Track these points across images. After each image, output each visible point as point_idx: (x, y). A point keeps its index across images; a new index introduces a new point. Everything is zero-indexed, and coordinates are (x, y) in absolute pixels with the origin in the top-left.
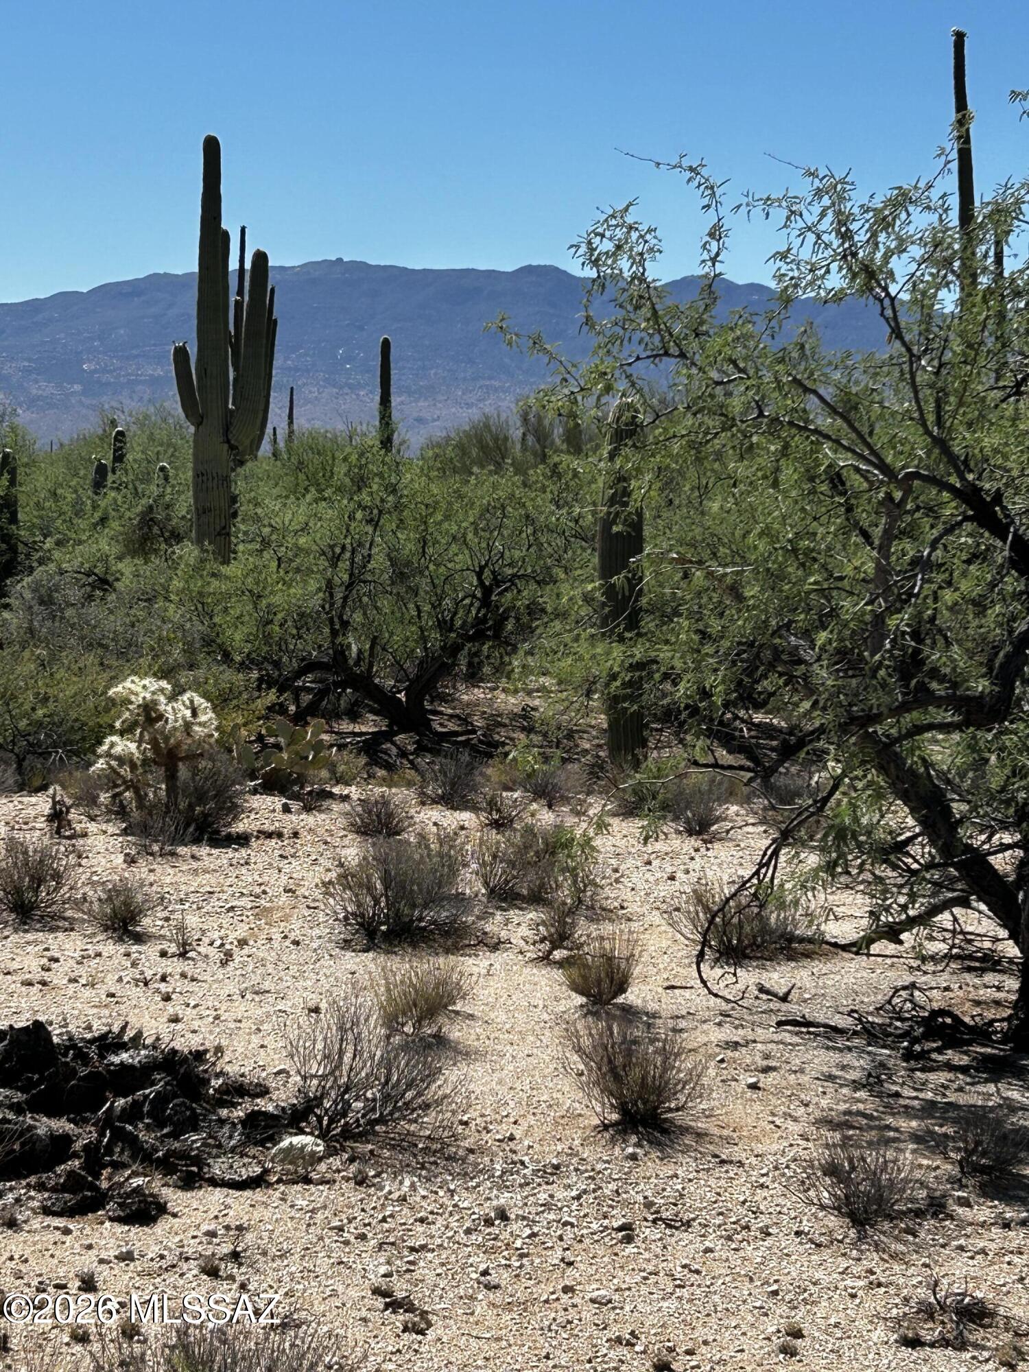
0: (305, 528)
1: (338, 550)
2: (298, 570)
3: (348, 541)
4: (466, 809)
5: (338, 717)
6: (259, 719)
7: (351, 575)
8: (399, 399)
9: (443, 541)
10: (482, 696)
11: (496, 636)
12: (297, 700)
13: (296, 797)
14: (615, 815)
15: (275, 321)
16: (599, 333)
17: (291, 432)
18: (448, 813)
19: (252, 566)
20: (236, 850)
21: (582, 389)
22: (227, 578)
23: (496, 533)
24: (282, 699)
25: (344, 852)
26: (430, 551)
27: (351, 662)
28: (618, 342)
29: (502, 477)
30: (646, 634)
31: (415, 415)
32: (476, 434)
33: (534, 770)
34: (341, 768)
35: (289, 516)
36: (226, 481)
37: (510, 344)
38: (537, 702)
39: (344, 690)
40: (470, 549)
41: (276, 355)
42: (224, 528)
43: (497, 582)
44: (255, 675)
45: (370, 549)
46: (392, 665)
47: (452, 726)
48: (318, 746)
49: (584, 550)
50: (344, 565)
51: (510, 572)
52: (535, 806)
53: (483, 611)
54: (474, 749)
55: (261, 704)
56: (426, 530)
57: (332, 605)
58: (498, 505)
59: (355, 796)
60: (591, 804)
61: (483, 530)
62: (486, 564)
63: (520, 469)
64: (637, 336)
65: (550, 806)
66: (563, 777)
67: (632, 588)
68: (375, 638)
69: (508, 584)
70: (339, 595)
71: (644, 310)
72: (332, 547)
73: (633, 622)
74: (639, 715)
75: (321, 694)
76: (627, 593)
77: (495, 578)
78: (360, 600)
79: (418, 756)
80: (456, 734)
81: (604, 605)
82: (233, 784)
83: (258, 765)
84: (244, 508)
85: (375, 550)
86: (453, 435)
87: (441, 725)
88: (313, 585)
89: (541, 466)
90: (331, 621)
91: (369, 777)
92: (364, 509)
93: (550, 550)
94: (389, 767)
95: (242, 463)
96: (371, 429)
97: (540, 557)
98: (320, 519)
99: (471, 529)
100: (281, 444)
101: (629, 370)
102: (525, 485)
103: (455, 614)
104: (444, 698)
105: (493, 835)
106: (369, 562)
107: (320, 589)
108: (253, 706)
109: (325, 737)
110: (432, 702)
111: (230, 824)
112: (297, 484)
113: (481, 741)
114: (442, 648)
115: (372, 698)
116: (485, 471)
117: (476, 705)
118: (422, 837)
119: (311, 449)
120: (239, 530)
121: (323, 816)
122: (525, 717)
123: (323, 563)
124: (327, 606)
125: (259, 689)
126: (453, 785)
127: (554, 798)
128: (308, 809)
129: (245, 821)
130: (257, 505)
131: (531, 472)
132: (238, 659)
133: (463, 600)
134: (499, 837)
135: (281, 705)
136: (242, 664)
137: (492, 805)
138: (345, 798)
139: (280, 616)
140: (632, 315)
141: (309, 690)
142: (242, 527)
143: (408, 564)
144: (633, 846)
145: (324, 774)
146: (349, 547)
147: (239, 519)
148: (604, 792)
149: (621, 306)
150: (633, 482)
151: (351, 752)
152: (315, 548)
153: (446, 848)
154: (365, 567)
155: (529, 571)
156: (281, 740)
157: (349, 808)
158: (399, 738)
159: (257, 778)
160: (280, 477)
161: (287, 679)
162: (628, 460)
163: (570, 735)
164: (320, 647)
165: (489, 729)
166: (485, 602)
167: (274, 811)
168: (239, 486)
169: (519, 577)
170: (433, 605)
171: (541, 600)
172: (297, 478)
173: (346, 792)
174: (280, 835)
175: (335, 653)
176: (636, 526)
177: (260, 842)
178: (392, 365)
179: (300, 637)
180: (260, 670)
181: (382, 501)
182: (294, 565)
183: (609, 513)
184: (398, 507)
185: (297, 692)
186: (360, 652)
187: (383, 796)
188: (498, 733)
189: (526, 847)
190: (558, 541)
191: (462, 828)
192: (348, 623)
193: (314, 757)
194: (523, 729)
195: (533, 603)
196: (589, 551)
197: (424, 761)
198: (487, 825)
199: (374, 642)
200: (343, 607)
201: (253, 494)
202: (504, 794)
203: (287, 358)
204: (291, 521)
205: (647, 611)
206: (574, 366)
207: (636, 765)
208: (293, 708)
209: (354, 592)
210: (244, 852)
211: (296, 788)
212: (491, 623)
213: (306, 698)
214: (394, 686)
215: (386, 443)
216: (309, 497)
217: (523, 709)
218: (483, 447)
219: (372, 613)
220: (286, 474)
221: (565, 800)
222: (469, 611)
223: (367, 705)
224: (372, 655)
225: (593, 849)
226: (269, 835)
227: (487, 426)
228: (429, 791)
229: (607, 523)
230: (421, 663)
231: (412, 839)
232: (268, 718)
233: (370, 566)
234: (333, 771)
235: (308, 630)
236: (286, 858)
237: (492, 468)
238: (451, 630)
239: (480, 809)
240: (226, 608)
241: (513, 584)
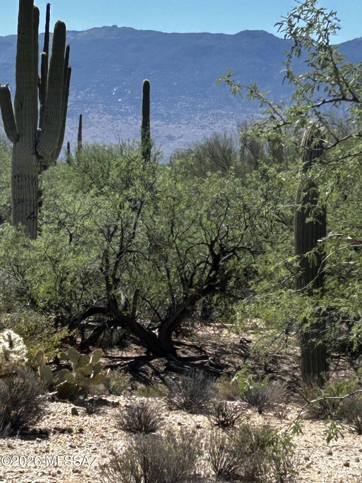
0: (89, 213)
1: (112, 229)
2: (84, 243)
3: (119, 223)
4: (201, 413)
5: (111, 346)
6: (56, 347)
7: (121, 247)
8: (155, 123)
9: (186, 223)
10: (212, 332)
11: (223, 290)
12: (82, 334)
13: (82, 404)
14: (307, 418)
15: (70, 69)
16: (297, 83)
17: (80, 146)
18: (188, 416)
19: (51, 241)
20: (39, 442)
21: (285, 124)
22: (34, 248)
23: (222, 218)
24: (72, 333)
25: (115, 444)
26: (176, 230)
27: (120, 308)
28: (311, 89)
29: (227, 179)
30: (328, 290)
31: (166, 133)
32: (209, 149)
33: (249, 390)
34: (113, 383)
35: (77, 206)
36: (35, 181)
37: (234, 92)
38: (251, 337)
39: (115, 328)
40: (205, 229)
41: (70, 92)
42: (33, 213)
43: (223, 252)
44: (53, 316)
45: (134, 228)
46: (149, 310)
47: (191, 353)
48: (97, 368)
49: (285, 230)
50: (116, 240)
51: (233, 245)
52: (249, 411)
53: (213, 273)
54: (206, 369)
55: (58, 337)
56: (174, 215)
57: (107, 267)
58: (224, 198)
59: (123, 404)
60: (289, 411)
61: (214, 215)
62: (216, 240)
63: (239, 173)
64: (324, 85)
65: (260, 412)
66: (270, 391)
67: (319, 261)
68: (137, 291)
69: (231, 254)
70: (112, 261)
71: (328, 68)
72: (108, 227)
73: (319, 283)
74: (323, 348)
75: (99, 330)
76: (316, 264)
77: (222, 249)
78: (127, 265)
79: (167, 374)
80: (194, 359)
81: (298, 269)
82: (38, 394)
83: (55, 381)
84: (46, 199)
85: (138, 229)
86: (193, 149)
87: (184, 352)
88: (94, 254)
89: (255, 171)
90: (107, 278)
91: (133, 389)
92: (130, 200)
93: (260, 230)
94: (147, 382)
95: (45, 168)
96: (136, 144)
97: (253, 235)
98: (100, 207)
99: (206, 215)
100: (73, 154)
101: (318, 110)
102: (243, 184)
103: (194, 274)
104: (186, 334)
105: (221, 433)
106: (133, 238)
107: (99, 257)
108: (52, 338)
109: (102, 360)
110: (177, 336)
111: (35, 423)
112: (84, 182)
113: (211, 364)
114: (185, 299)
115: (136, 334)
116: (215, 175)
117: (207, 339)
118: (170, 433)
119: (94, 158)
120: (43, 215)
121: (100, 418)
122: (242, 347)
123: (101, 238)
124: (104, 268)
125: (56, 326)
126: (192, 396)
127: (263, 406)
128: (90, 412)
129: (46, 421)
130: (56, 197)
131: (248, 175)
132: (41, 304)
133: (199, 265)
134: (224, 434)
135: (71, 338)
136: (44, 309)
137: (220, 411)
138: (116, 405)
139: (71, 275)
140: (320, 72)
141: (91, 327)
142: (46, 213)
143: (162, 239)
144: (319, 441)
145: (101, 387)
146: (119, 227)
147: (43, 207)
148: (298, 402)
149: (312, 65)
150: (320, 187)
151: (120, 371)
152: (96, 228)
153: (187, 442)
154: (130, 241)
155: (246, 244)
156: (72, 364)
157: (118, 412)
158: (153, 362)
159: (54, 390)
160: (72, 177)
161: (76, 320)
162: (316, 171)
163: (274, 361)
164: (99, 297)
165: (217, 356)
166: (215, 266)
167: (66, 413)
168: (44, 184)
169: (239, 249)
170: (178, 268)
171: (254, 265)
172: (84, 178)
173: (116, 401)
174: (70, 431)
175: (109, 301)
176: (322, 218)
177: (56, 436)
178: (151, 99)
179: (85, 289)
180: (57, 313)
181: (143, 195)
182: (81, 239)
183: (303, 209)
184: (155, 199)
185: (82, 329)
186: (126, 299)
187: (142, 404)
188: (224, 359)
189: (243, 442)
190: (266, 223)
191: (198, 427)
192: (119, 280)
193: (94, 376)
194: (241, 356)
195: (248, 267)
196: (288, 231)
197: (170, 378)
198: (216, 425)
199: (137, 293)
200: (116, 269)
201: (53, 190)
202: (228, 402)
203: (78, 94)
204: (79, 209)
205: (329, 274)
206: (279, 107)
207: (322, 383)
208: (79, 340)
209: (123, 258)
210: (44, 443)
211: (81, 398)
212: (219, 281)
213: (89, 333)
214: (150, 325)
215: (146, 154)
216: (92, 192)
217: (241, 342)
218: (214, 157)
219: (135, 273)
220: (77, 176)
221: (271, 407)
222: (204, 272)
223: (131, 338)
224: (135, 303)
225: (291, 445)
226: (63, 431)
227: (217, 142)
228: (175, 400)
229: (302, 216)
230: (170, 308)
231: (163, 435)
232: (62, 347)
233: (134, 241)
234: (107, 386)
235: (91, 285)
236: (74, 447)
237: (220, 172)
238: (191, 286)
239: (211, 413)
240: (34, 270)
241: (235, 254)
